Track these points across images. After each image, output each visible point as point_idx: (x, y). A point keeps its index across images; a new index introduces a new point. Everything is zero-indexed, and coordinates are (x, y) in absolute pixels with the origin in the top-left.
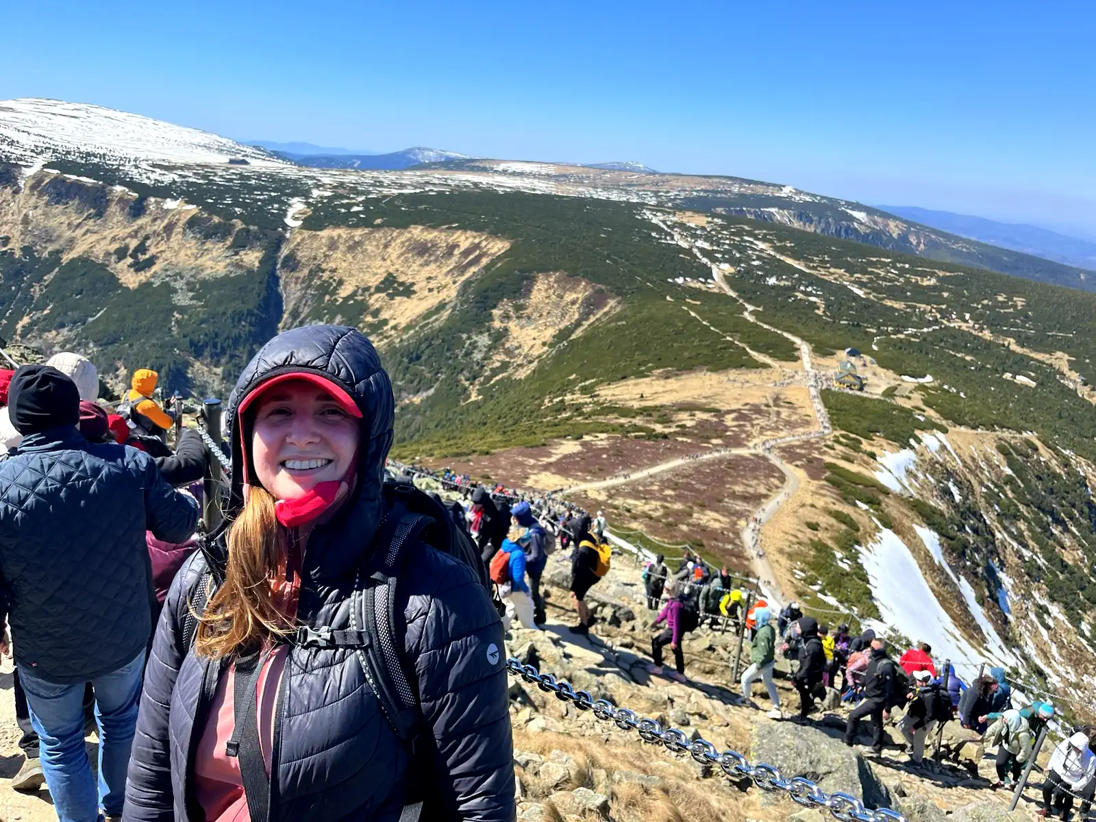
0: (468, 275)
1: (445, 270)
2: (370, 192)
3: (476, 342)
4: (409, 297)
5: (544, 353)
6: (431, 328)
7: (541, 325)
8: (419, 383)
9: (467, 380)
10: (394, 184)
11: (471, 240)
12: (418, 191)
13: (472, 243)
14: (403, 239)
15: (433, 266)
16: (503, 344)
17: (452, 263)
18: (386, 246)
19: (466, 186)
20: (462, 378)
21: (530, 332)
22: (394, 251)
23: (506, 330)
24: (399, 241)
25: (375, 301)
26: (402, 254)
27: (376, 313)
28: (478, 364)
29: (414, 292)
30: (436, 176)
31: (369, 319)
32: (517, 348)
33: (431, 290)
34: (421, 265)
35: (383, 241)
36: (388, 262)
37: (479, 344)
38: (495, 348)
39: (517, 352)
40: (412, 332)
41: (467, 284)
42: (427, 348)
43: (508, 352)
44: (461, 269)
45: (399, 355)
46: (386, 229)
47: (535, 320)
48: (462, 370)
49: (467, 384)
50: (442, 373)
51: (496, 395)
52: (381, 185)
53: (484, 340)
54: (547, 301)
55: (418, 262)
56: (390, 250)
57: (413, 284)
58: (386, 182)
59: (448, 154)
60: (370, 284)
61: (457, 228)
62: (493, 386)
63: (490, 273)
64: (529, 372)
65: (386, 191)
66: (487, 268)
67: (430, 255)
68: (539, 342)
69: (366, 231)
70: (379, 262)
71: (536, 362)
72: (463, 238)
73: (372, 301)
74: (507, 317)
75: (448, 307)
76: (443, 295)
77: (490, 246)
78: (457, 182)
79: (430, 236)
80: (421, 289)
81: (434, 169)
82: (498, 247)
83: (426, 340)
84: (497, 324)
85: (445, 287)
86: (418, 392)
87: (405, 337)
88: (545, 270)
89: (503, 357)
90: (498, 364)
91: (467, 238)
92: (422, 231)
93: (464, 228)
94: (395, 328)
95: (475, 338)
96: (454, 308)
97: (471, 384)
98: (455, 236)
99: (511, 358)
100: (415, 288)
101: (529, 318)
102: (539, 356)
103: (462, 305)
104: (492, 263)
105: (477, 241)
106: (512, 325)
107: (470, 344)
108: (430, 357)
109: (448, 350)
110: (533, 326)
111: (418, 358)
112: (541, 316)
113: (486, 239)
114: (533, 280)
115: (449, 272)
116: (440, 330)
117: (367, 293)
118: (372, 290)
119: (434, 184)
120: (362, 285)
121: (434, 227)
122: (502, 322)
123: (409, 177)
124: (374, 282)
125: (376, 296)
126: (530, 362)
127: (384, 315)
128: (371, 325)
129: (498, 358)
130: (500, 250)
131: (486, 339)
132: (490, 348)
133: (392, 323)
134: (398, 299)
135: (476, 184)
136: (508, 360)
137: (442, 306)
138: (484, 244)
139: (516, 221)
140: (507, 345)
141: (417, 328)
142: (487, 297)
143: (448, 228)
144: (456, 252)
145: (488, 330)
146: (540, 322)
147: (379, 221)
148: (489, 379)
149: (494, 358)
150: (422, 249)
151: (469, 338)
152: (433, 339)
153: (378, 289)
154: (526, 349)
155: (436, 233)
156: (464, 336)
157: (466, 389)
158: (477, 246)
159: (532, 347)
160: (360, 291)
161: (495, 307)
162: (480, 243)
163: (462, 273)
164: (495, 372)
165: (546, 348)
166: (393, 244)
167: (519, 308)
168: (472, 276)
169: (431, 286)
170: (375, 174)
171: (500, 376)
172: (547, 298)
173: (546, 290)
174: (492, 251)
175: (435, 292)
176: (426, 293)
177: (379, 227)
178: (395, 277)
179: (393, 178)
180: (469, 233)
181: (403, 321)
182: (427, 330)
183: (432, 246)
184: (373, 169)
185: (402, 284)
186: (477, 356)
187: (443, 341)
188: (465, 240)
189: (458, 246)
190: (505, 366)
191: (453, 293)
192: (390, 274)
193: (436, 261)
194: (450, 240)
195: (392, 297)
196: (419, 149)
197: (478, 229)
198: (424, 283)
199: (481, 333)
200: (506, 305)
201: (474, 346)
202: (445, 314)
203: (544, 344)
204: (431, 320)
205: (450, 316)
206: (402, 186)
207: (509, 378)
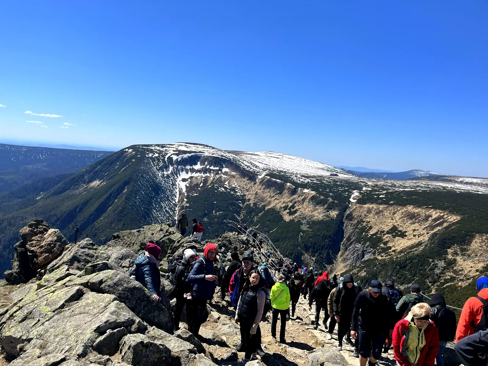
0: (435, 230)
1: (423, 227)
2: (389, 189)
3: (437, 264)
4: (403, 238)
5: (476, 275)
6: (413, 254)
7: (476, 260)
8: (404, 279)
9: (430, 282)
10: (400, 186)
11: (438, 214)
12: (413, 190)
13: (439, 215)
14: (403, 211)
15: (417, 224)
16: (453, 268)
17: (427, 224)
18: (394, 214)
19: (438, 189)
20: (428, 281)
21: (469, 263)
22: (398, 216)
23: (455, 260)
24: (400, 212)
25: (386, 238)
26: (401, 218)
27: (386, 243)
28: (437, 275)
29: (406, 236)
30: (423, 183)
31: (382, 245)
32: (461, 271)
33: (414, 236)
34: (411, 224)
35: (393, 211)
36: (394, 221)
37: (439, 265)
38: (448, 269)
39: (460, 272)
40: (403, 254)
41: (435, 235)
42: (410, 263)
43: (455, 272)
44: (432, 227)
45: (395, 264)
46: (395, 206)
47: (472, 257)
48: (428, 277)
49: (430, 284)
50: (417, 277)
51: (446, 293)
52: (395, 186)
53: (442, 264)
54: (481, 248)
55: (409, 222)
56: (396, 215)
57: (406, 232)
58: (397, 185)
59: (430, 173)
60: (385, 230)
61: (431, 208)
62: (445, 288)
63: (448, 231)
64: (467, 284)
65: (397, 189)
66: (446, 228)
67: (416, 219)
68: (474, 269)
69: (385, 206)
70: (390, 220)
71: (472, 279)
72: (434, 213)
73: (384, 238)
74: (456, 254)
75: (423, 245)
76: (421, 238)
77: (449, 217)
78: (434, 187)
79: (416, 210)
80: (410, 235)
81: (423, 180)
82: (453, 218)
83: (410, 259)
84: (450, 257)
85: (422, 235)
86: (403, 284)
87: (399, 256)
88: (481, 232)
89: (452, 274)
90: (449, 277)
91: (436, 213)
92: (413, 208)
93: (435, 208)
94: (394, 251)
95: (436, 262)
96: (426, 246)
97: (433, 285)
98: (430, 212)
99: (457, 275)
100: (407, 234)
101: (469, 256)
102: (474, 277)
103: (430, 245)
104: (450, 226)
105: (442, 214)
106: (458, 258)
107: (434, 265)
108: (411, 268)
109: (421, 266)
110: (471, 261)
111: (405, 267)
112: (476, 256)
113: (447, 214)
114: (473, 237)
115: (425, 228)
116: (418, 255)
117: (383, 234)
118: (385, 233)
119: (422, 187)
120: (380, 230)
121: (419, 207)
122: (453, 256)
123: (409, 183)
124: (386, 229)
125: (387, 235)
126: (468, 279)
127: (390, 245)
128: (382, 248)
129: (449, 275)
130: (454, 220)
131: (443, 263)
132: (445, 268)
133: (393, 249)
134: (397, 238)
135: (444, 188)
136: (455, 276)
137: (420, 244)
138: (446, 216)
139: (465, 206)
140: (455, 268)
141: (406, 253)
142: (445, 243)
143: (426, 208)
144: (430, 219)
145: (445, 259)
146: (476, 259)
147: (392, 202)
148: (443, 284)
149: (447, 274)
150: (412, 217)
151: (432, 262)
152: (413, 259)
153: (388, 233)
154: (466, 272)
155: (420, 210)
156: (431, 260)
157: (429, 287)
158: (442, 217)
159: (470, 271)
160: (379, 232)
161: (449, 248)
162: (444, 215)
163: (432, 230)
164: (446, 281)
165: (478, 273)
166: (398, 213)
167: (463, 250)
168: (437, 231)
169: (414, 234)
170: (393, 181)
171: (450, 283)
172: (480, 247)
173: (480, 243)
174: (450, 220)
175: (417, 237)
176: (412, 236)
177: (392, 205)
178: (397, 228)
179: (401, 183)
180: (438, 211)
181: (399, 248)
182: (410, 254)
183: (417, 215)
184: (391, 179)
185: (400, 231)
186: (437, 271)
187: (419, 260)
188: (435, 214)
189: (432, 216)
190: (452, 279)
191: (427, 239)
192: (395, 226)
193: (419, 222)
194: (427, 213)
195: (394, 237)
196: (416, 170)
197: (443, 209)
198: (412, 232)
199: (440, 260)
200: (456, 248)
201: (436, 266)
202: (421, 248)
203: (477, 271)
204: (413, 250)
205: (424, 249)
206: (405, 187)
207: (454, 285)
